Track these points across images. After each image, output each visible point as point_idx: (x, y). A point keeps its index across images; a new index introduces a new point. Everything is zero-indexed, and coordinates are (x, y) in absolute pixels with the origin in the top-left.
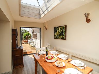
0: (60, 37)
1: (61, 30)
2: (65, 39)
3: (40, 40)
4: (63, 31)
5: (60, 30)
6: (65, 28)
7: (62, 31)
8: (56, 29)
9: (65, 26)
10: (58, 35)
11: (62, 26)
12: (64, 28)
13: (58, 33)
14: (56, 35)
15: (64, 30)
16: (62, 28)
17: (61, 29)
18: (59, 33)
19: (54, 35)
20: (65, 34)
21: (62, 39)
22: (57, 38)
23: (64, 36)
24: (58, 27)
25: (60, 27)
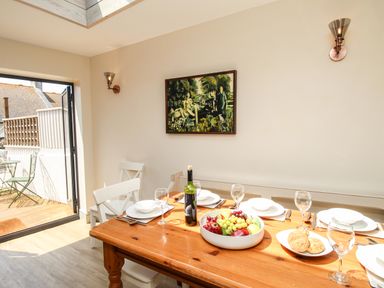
0: (202, 126)
1: (210, 90)
2: (232, 131)
3: (74, 150)
4: (219, 97)
5: (200, 91)
6: (231, 84)
7: (213, 94)
8: (181, 85)
9: (231, 76)
10: (191, 117)
11: (214, 75)
12: (223, 83)
13: (190, 107)
14: (177, 115)
15: (226, 90)
16: (214, 82)
17: (208, 87)
18: (197, 107)
19: (169, 117)
20: (229, 108)
21: (214, 131)
22: (186, 131)
23: (224, 116)
24: (190, 79)
25: (205, 76)
